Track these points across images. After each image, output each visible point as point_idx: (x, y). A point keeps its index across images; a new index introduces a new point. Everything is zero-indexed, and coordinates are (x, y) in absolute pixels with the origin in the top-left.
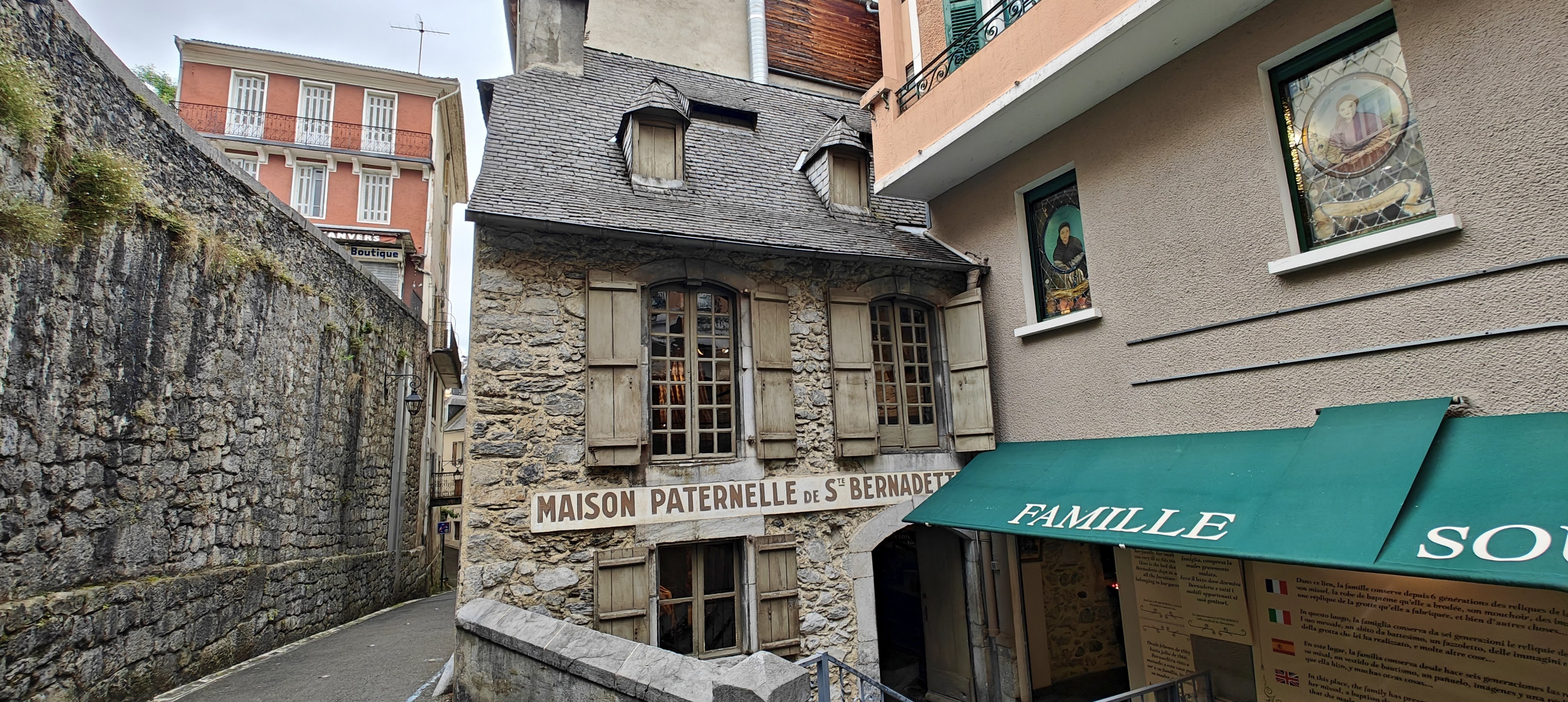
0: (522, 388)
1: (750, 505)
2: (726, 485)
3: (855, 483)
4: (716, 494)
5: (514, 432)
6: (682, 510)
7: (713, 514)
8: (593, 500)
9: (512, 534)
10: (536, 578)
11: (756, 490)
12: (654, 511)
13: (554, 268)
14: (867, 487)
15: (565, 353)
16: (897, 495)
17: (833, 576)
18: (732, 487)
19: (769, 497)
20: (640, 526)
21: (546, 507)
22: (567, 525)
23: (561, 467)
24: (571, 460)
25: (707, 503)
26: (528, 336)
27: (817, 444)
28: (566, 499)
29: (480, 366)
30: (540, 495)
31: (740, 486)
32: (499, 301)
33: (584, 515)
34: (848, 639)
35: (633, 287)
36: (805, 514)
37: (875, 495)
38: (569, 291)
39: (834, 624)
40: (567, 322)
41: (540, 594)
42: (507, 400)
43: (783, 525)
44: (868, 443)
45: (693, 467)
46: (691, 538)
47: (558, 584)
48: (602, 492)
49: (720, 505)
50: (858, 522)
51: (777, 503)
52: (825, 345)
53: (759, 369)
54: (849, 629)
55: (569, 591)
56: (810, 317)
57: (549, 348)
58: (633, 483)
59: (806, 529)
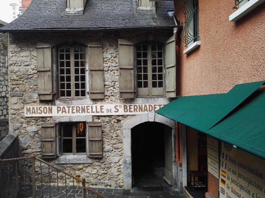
0: (22, 78)
1: (87, 112)
3: (126, 107)
4: (77, 109)
5: (20, 90)
6: (66, 113)
7: (76, 114)
8: (41, 109)
9: (21, 117)
11: (90, 108)
12: (58, 113)
13: (28, 43)
14: (130, 108)
15: (32, 68)
16: (142, 111)
17: (116, 135)
18: (82, 107)
19: (94, 110)
20: (54, 117)
21: (29, 110)
22: (34, 115)
23: (33, 100)
24: (35, 98)
25: (74, 111)
26: (23, 63)
27: (113, 94)
28: (33, 108)
29: (11, 72)
31: (85, 106)
32: (15, 54)
33: (38, 112)
34: (121, 155)
36: (108, 116)
38: (33, 49)
39: (116, 150)
40: (33, 58)
41: (28, 132)
42: (19, 81)
43: (99, 119)
44: (131, 94)
46: (69, 121)
49: (78, 112)
50: (127, 120)
51: (97, 112)
52: (117, 61)
53: (90, 70)
54: (121, 152)
55: (36, 133)
58: (52, 105)
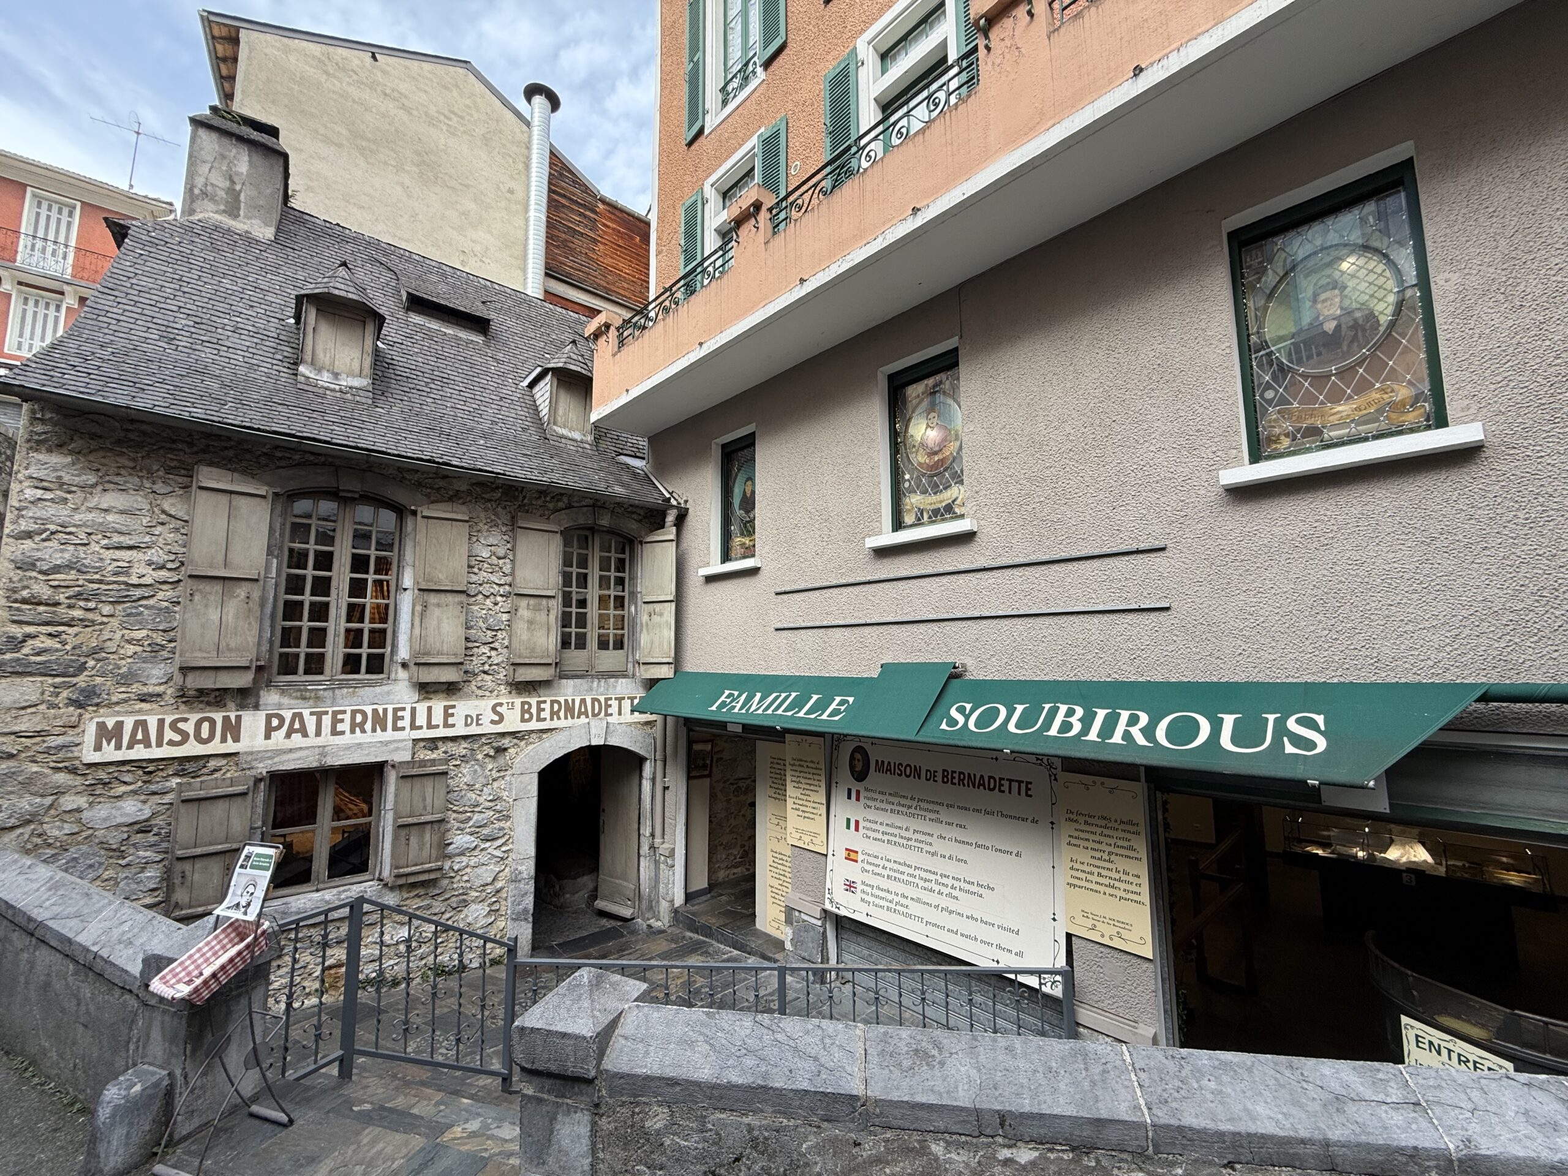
0: (85, 596)
1: (395, 728)
2: (369, 710)
3: (526, 707)
4: (353, 718)
5: (68, 647)
6: (305, 735)
7: (347, 739)
8: (180, 725)
9: (52, 765)
10: (85, 815)
11: (407, 714)
12: (268, 736)
13: (147, 462)
14: (540, 710)
15: (155, 559)
16: (573, 718)
17: (491, 797)
18: (375, 711)
19: (421, 720)
20: (246, 753)
21: (109, 734)
22: (140, 753)
23: (136, 688)
24: (154, 681)
25: (340, 727)
26: (100, 536)
27: (486, 667)
28: (142, 724)
29: (19, 568)
30: (100, 720)
31: (385, 710)
32: (58, 493)
33: (165, 741)
34: (502, 858)
35: (262, 491)
36: (465, 738)
37: (548, 718)
38: (170, 489)
39: (488, 844)
40: (163, 524)
41: (90, 832)
42: (61, 610)
43: (437, 748)
44: (545, 668)
45: (325, 690)
46: (315, 764)
47: (120, 820)
48: (194, 717)
49: (357, 729)
50: (527, 745)
51: (430, 726)
52: (507, 569)
53: (420, 590)
54: (504, 849)
55: (136, 827)
56: (491, 541)
57: (134, 553)
58: (242, 707)
59: (464, 752)
